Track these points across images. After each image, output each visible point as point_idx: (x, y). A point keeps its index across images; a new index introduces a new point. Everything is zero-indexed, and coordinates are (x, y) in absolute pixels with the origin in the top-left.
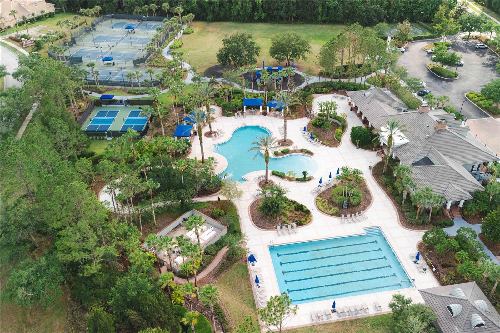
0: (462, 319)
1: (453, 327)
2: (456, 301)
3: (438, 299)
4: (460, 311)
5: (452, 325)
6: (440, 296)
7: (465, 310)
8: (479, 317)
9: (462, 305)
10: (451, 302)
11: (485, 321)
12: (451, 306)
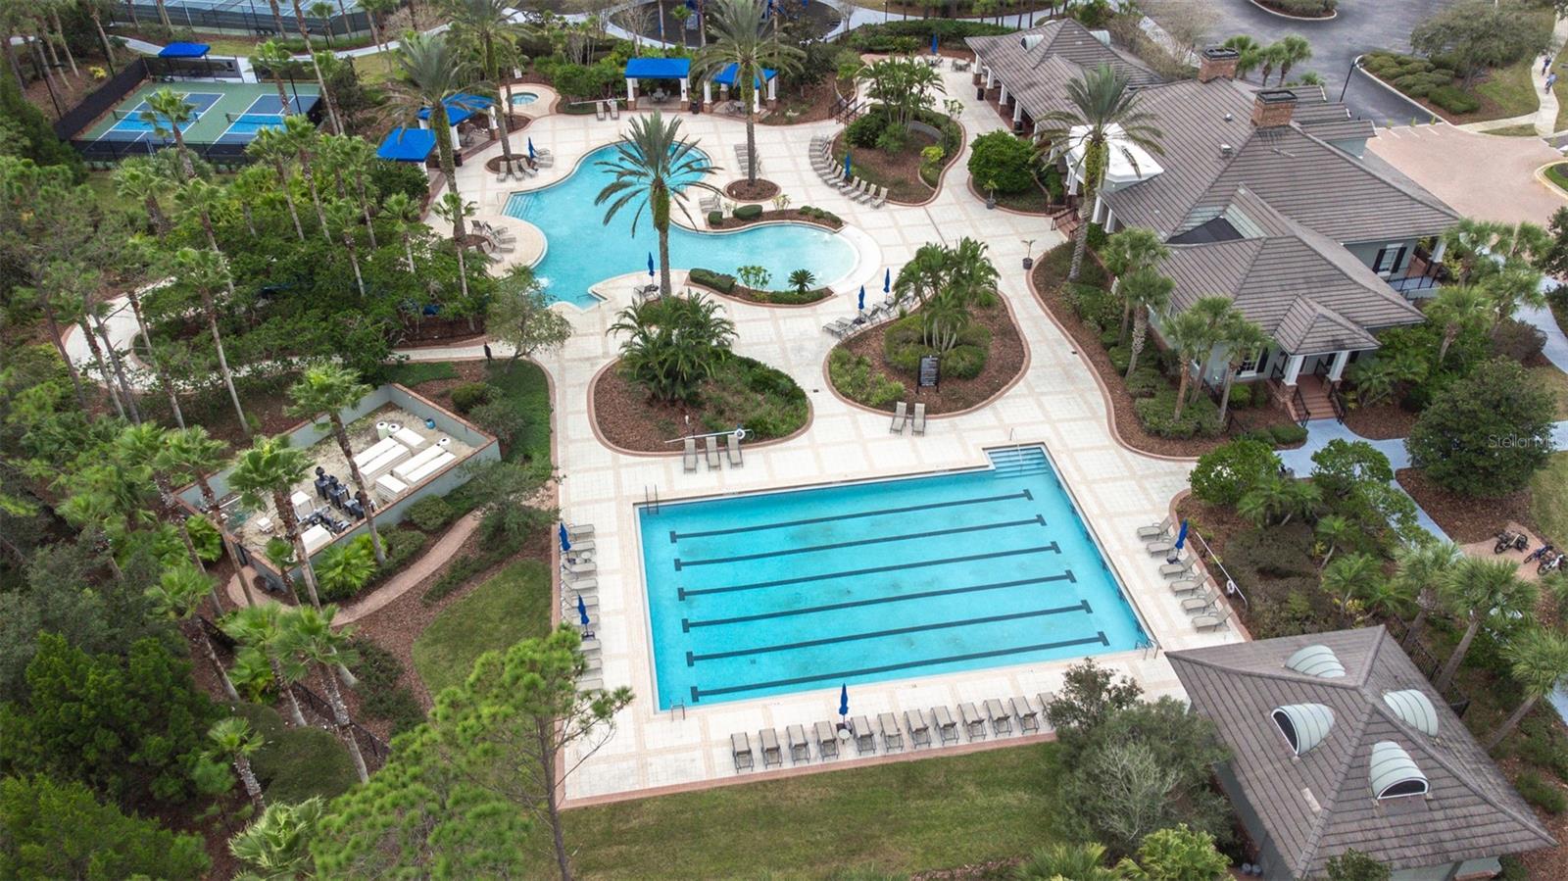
0: (1333, 761)
1: (1294, 791)
2: (1311, 693)
3: (1239, 685)
4: (1325, 729)
5: (1290, 785)
6: (1250, 675)
7: (1345, 726)
8: (1404, 754)
9: (1335, 708)
10: (1290, 696)
11: (1424, 769)
12: (1291, 710)
